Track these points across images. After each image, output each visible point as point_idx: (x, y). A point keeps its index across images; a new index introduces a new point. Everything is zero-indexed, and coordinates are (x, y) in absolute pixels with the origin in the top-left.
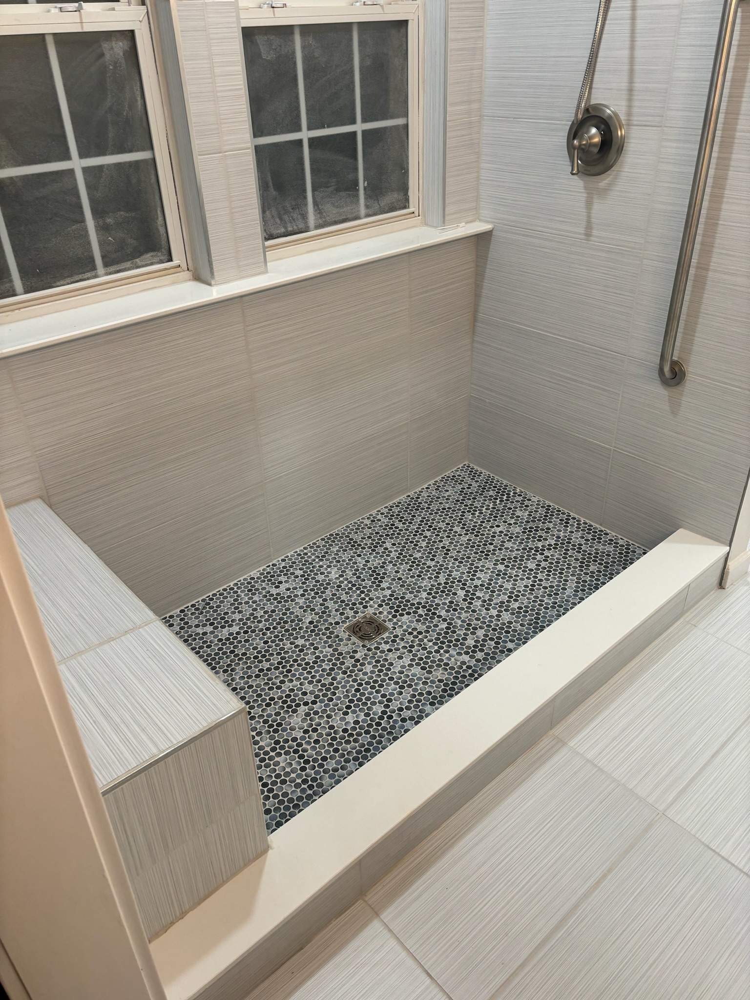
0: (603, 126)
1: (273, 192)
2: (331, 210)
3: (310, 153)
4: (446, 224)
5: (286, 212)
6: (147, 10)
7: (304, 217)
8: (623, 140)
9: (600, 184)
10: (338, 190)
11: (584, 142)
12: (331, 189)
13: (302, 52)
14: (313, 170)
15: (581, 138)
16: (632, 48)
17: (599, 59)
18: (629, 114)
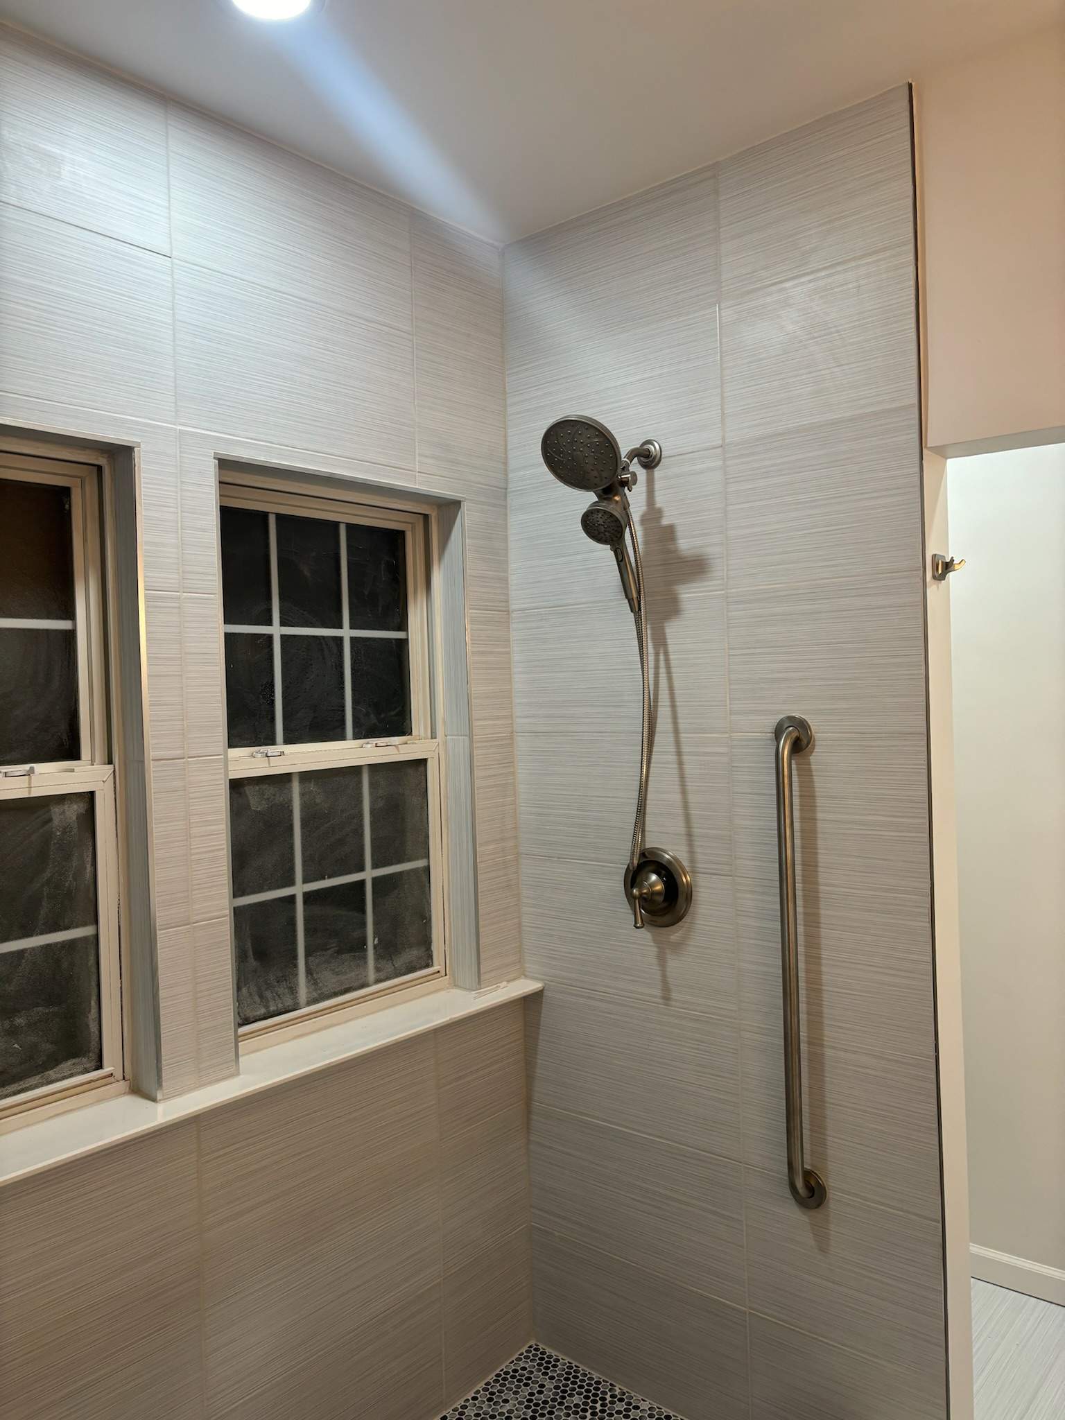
0: (663, 872)
1: (252, 962)
2: (329, 979)
3: (305, 910)
4: (482, 986)
5: (269, 986)
6: (114, 769)
7: (293, 990)
8: (690, 890)
9: (672, 937)
10: (339, 952)
11: (645, 891)
12: (330, 952)
13: (301, 799)
14: (307, 930)
15: (641, 887)
16: (684, 792)
17: (648, 802)
18: (692, 860)
